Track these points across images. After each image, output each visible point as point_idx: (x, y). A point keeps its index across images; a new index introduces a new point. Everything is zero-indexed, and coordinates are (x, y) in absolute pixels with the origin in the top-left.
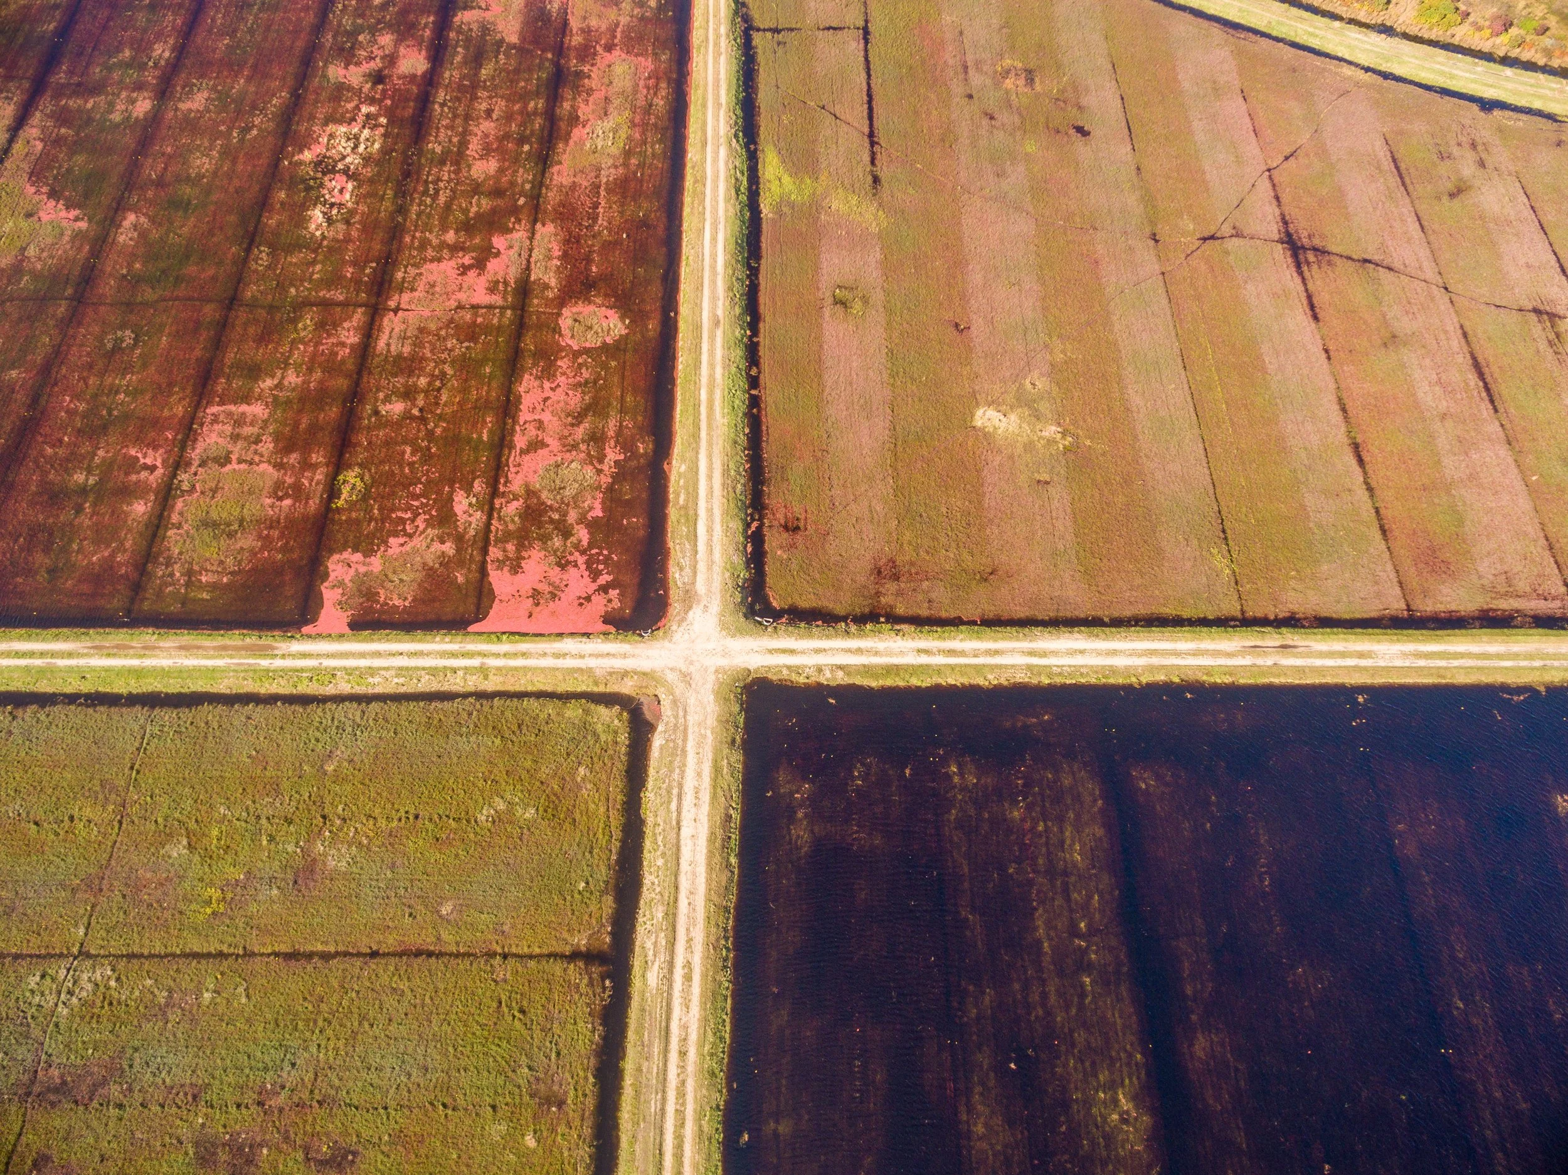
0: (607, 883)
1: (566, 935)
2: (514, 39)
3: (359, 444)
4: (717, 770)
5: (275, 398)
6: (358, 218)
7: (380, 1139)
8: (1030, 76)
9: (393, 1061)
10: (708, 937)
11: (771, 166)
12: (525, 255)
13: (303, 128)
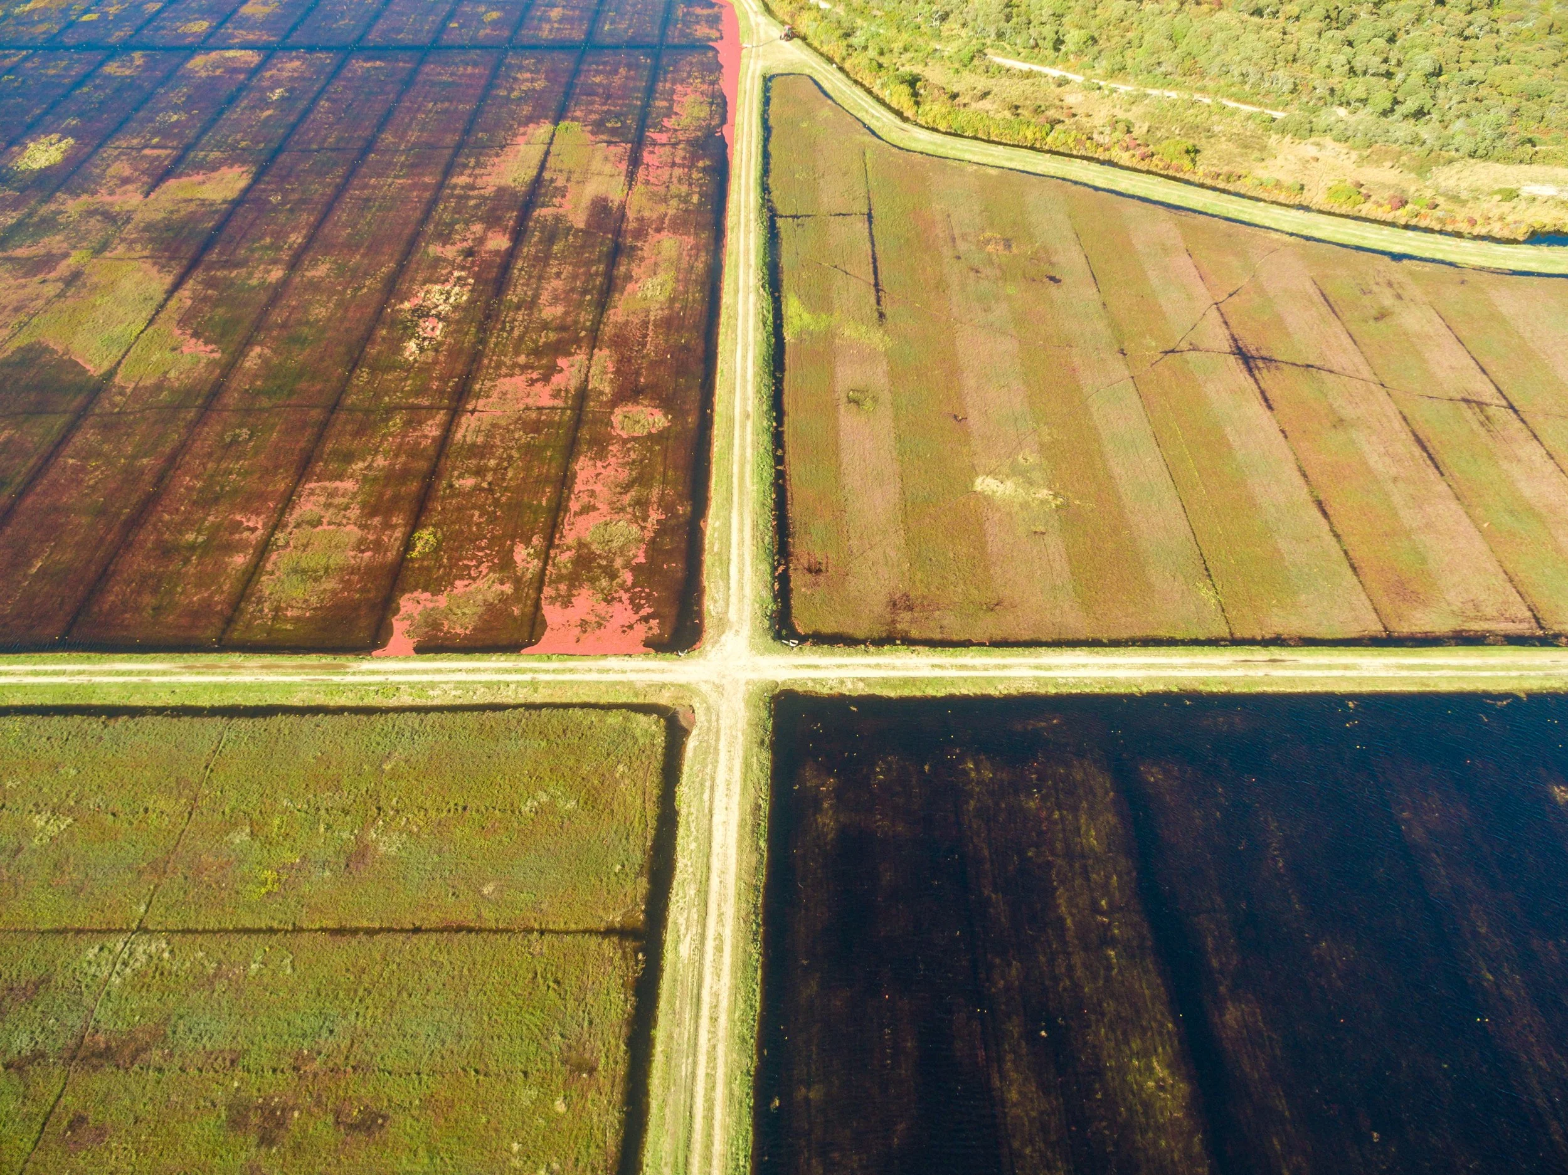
0: (642, 866)
1: (601, 912)
2: (582, 226)
3: (435, 510)
4: (747, 766)
5: (365, 476)
6: (445, 347)
7: (411, 1103)
8: (1008, 244)
9: (427, 1029)
10: (739, 911)
11: (792, 307)
12: (584, 371)
13: (405, 287)
